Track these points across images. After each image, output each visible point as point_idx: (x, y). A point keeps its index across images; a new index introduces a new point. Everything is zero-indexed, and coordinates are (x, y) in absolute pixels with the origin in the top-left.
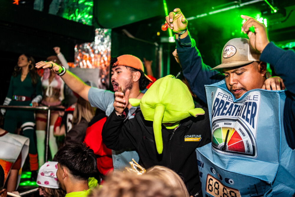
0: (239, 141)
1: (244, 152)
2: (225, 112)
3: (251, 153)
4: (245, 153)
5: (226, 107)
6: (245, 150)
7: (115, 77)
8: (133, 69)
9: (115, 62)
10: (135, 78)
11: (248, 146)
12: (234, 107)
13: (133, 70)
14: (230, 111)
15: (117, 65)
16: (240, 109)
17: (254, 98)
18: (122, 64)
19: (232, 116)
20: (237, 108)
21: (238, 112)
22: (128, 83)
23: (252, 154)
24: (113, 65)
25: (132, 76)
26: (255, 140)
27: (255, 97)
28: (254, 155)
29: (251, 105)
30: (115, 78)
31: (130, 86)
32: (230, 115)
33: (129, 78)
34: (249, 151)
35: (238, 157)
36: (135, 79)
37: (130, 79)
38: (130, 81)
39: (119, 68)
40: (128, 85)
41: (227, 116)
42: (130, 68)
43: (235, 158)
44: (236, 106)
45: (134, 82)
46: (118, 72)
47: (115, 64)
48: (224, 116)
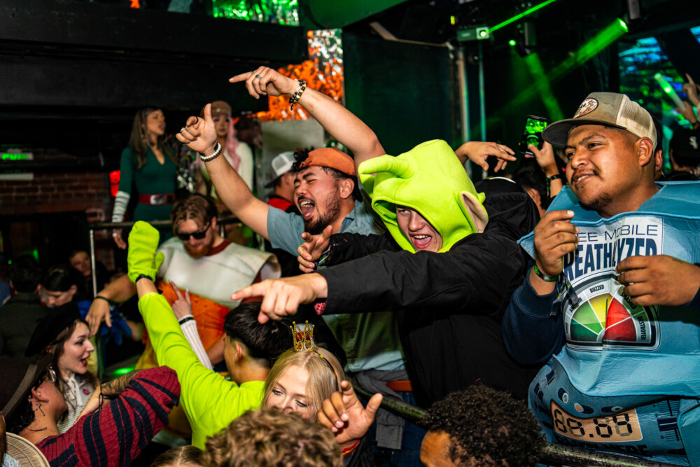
0: (623, 319)
1: (635, 339)
2: (582, 266)
3: (648, 341)
4: (637, 342)
5: (580, 256)
6: (636, 336)
7: (303, 190)
8: (339, 174)
9: (304, 160)
10: (343, 191)
11: (642, 328)
12: (595, 252)
13: (340, 177)
14: (589, 261)
15: (307, 167)
16: (608, 251)
17: (648, 230)
18: (318, 162)
19: (599, 271)
20: (602, 251)
21: (608, 259)
22: (331, 200)
23: (650, 342)
24: (301, 166)
25: (337, 187)
26: (657, 314)
27: (650, 228)
28: (653, 343)
29: (643, 246)
30: (304, 192)
31: (336, 207)
32: (593, 269)
33: (333, 190)
34: (644, 337)
35: (621, 353)
36: (343, 193)
37: (333, 192)
38: (335, 197)
39: (310, 174)
40: (330, 204)
41: (590, 274)
42: (333, 172)
43: (616, 355)
44: (598, 247)
45: (341, 198)
46: (309, 182)
47: (304, 163)
48: (584, 276)
